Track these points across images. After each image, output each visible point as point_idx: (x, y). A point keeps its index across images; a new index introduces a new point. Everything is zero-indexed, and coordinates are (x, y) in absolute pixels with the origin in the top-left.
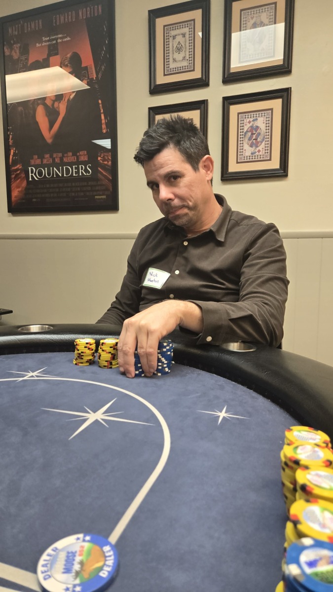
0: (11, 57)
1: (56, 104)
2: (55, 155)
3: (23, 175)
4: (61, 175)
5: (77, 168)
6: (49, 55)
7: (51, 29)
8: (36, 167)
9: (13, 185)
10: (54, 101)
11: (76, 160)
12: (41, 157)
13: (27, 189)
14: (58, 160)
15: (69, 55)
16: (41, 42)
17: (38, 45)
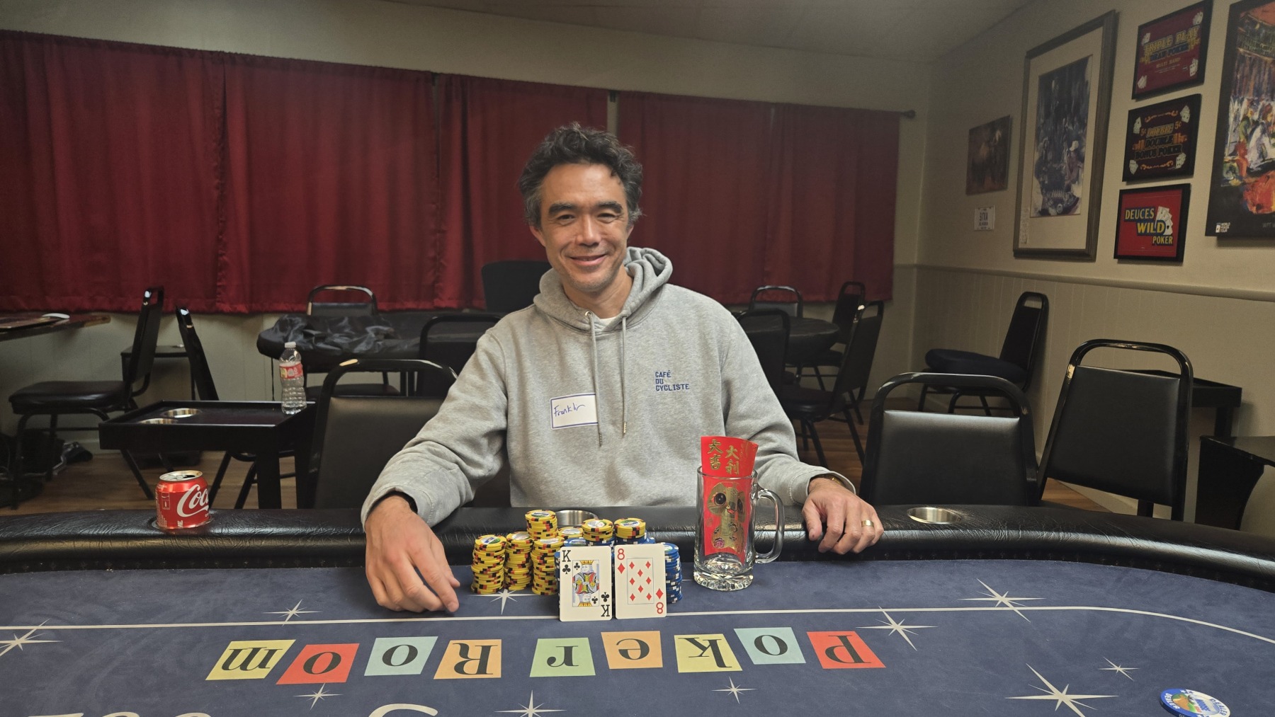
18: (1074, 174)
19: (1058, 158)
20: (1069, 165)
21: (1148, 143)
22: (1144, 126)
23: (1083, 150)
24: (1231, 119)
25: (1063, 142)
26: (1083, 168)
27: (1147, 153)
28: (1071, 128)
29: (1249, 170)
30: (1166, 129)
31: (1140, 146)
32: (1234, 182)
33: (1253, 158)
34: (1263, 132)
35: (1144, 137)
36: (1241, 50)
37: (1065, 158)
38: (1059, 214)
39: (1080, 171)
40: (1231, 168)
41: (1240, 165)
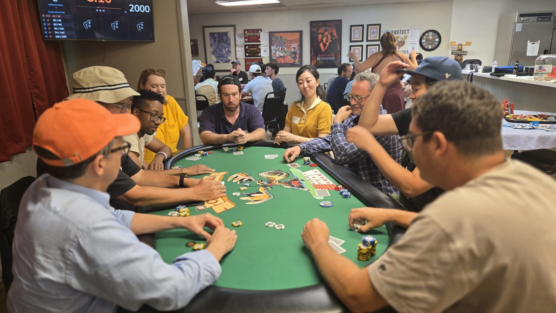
0: (313, 31)
1: (326, 43)
2: (325, 55)
3: (315, 59)
4: (326, 59)
5: (331, 58)
6: (325, 31)
7: (325, 26)
8: (319, 57)
9: (312, 61)
10: (325, 42)
11: (330, 56)
12: (321, 55)
13: (316, 62)
14: (326, 56)
15: (330, 32)
16: (322, 28)
17: (322, 29)
18: (228, 55)
19: (222, 51)
20: (226, 53)
21: (251, 51)
22: (249, 47)
23: (230, 50)
24: (272, 49)
25: (222, 48)
26: (231, 54)
27: (251, 52)
28: (225, 45)
29: (277, 57)
30: (256, 49)
31: (248, 51)
32: (274, 58)
33: (277, 55)
34: (279, 52)
35: (249, 50)
36: (272, 39)
37: (224, 51)
38: (223, 63)
39: (230, 54)
40: (273, 56)
41: (275, 56)
